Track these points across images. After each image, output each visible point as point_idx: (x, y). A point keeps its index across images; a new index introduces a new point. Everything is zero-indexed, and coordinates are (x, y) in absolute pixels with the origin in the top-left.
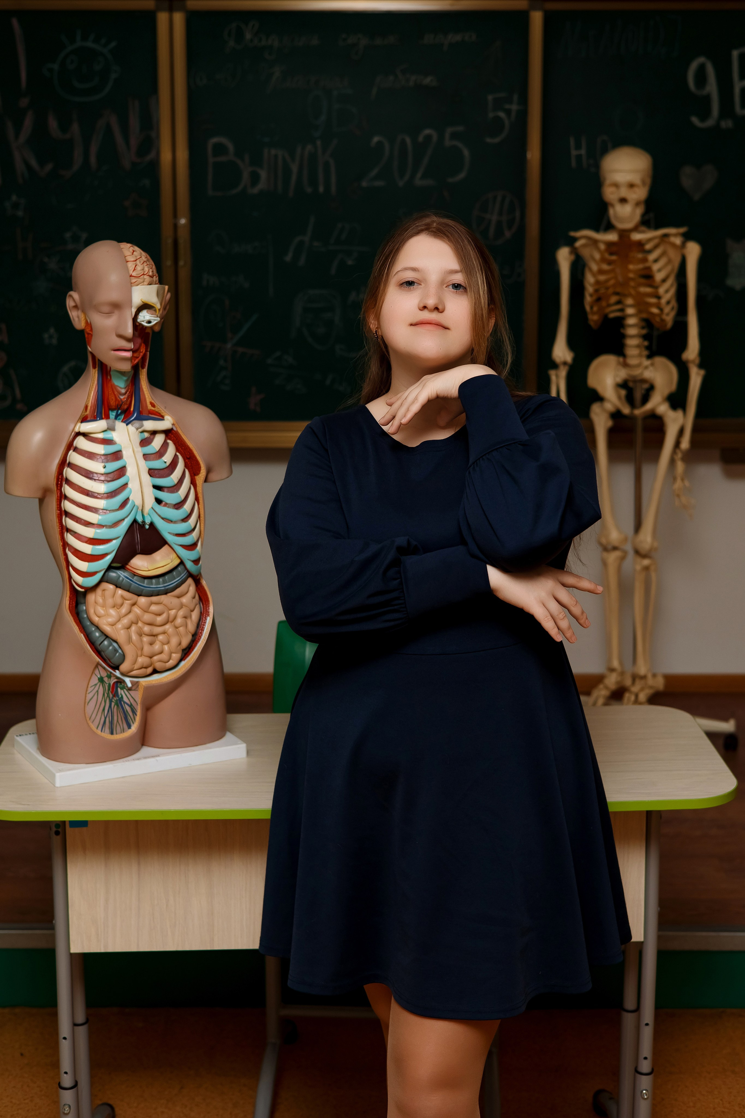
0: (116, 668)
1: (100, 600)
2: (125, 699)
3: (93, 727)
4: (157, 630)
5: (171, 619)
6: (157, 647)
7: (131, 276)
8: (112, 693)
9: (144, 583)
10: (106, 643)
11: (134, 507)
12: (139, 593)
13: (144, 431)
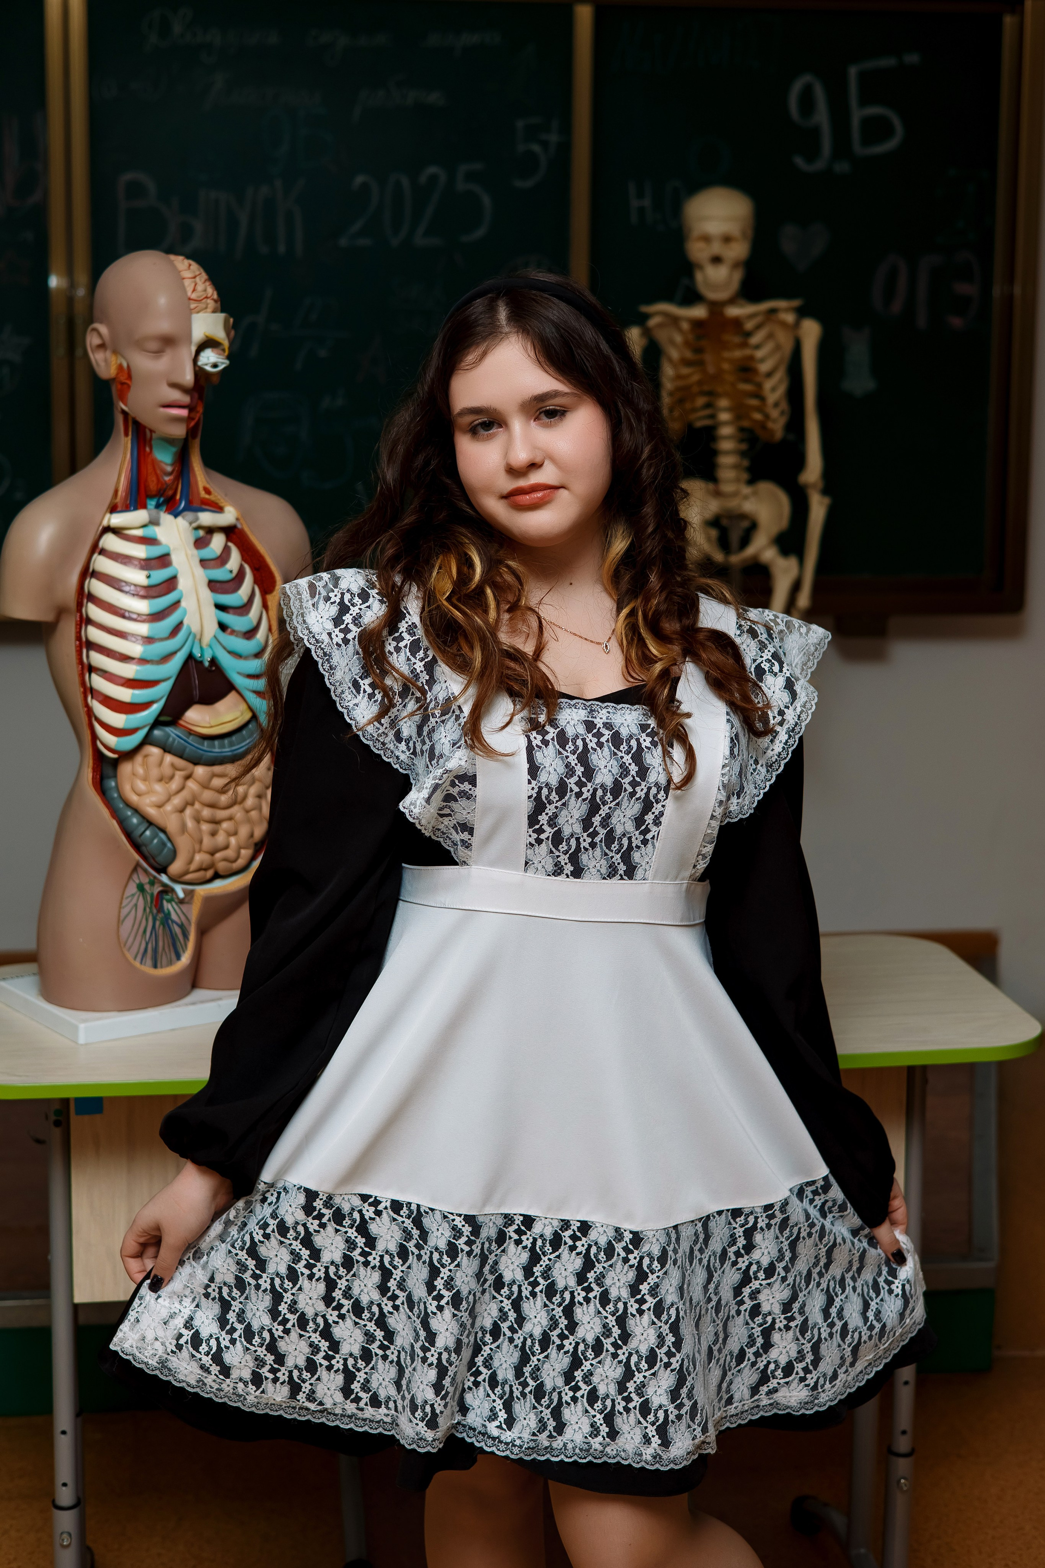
0: (163, 870)
1: (140, 771)
2: (174, 916)
3: (130, 957)
4: (221, 814)
5: (239, 799)
6: (221, 838)
7: (190, 299)
8: (156, 906)
9: (203, 745)
10: (148, 833)
11: (189, 635)
12: (196, 760)
13: (198, 528)
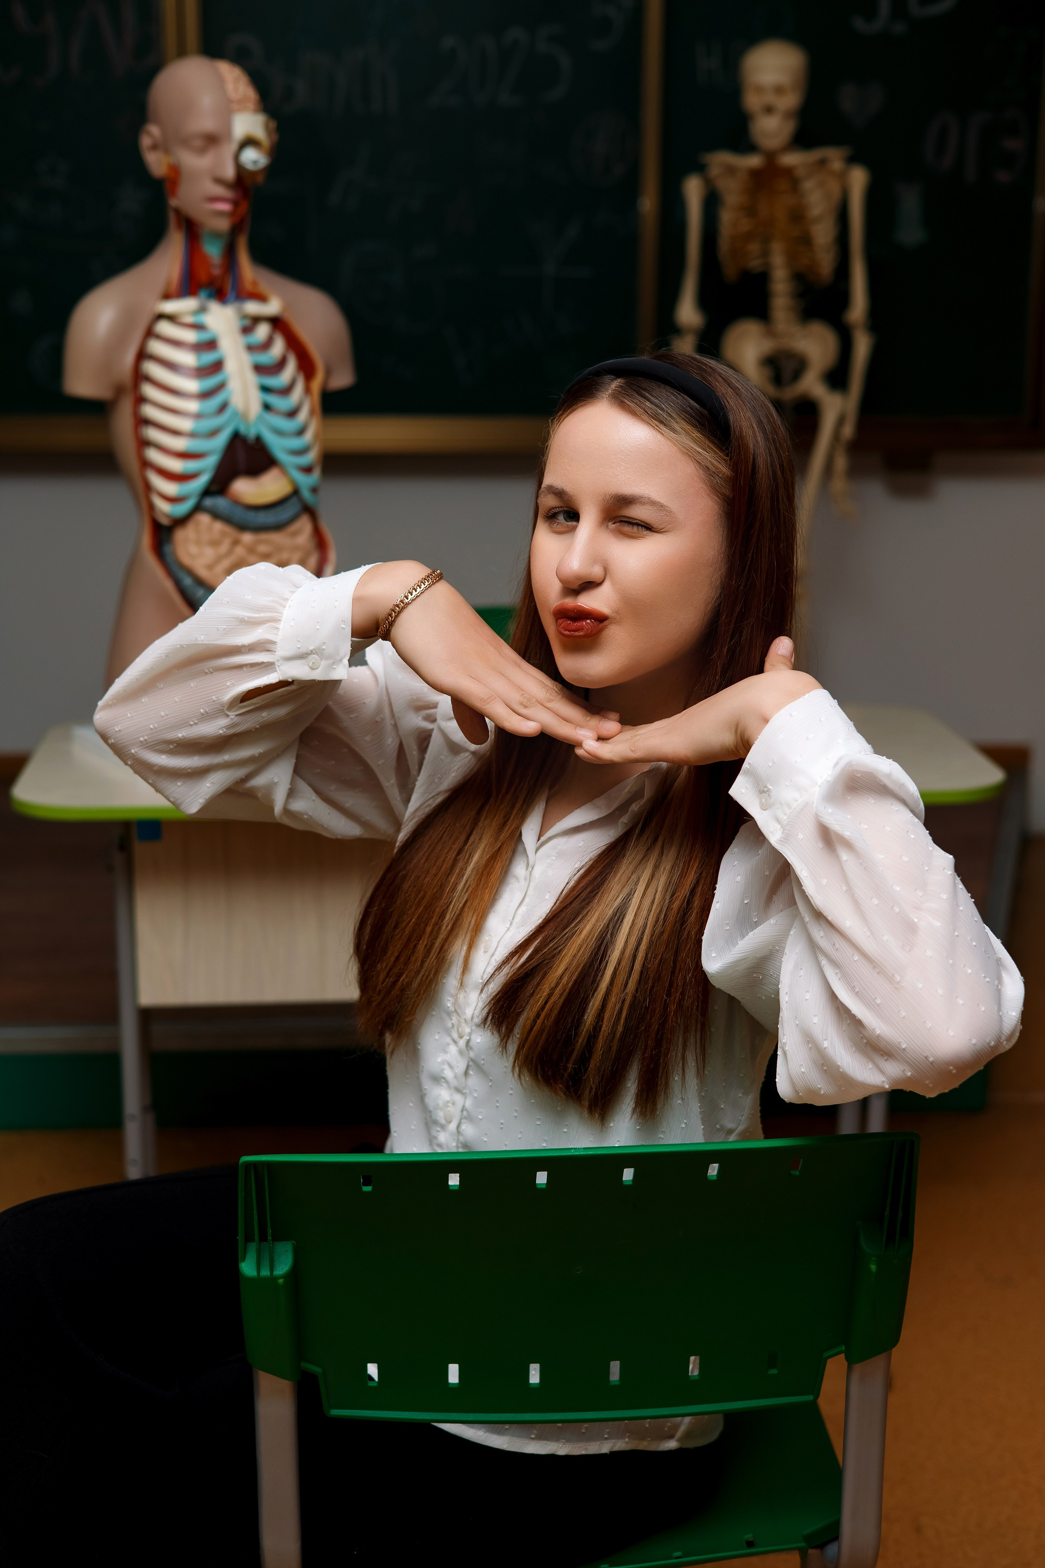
1: (193, 536)
7: (231, 100)
9: (248, 513)
10: (200, 592)
11: (236, 414)
12: (242, 527)
13: (245, 317)
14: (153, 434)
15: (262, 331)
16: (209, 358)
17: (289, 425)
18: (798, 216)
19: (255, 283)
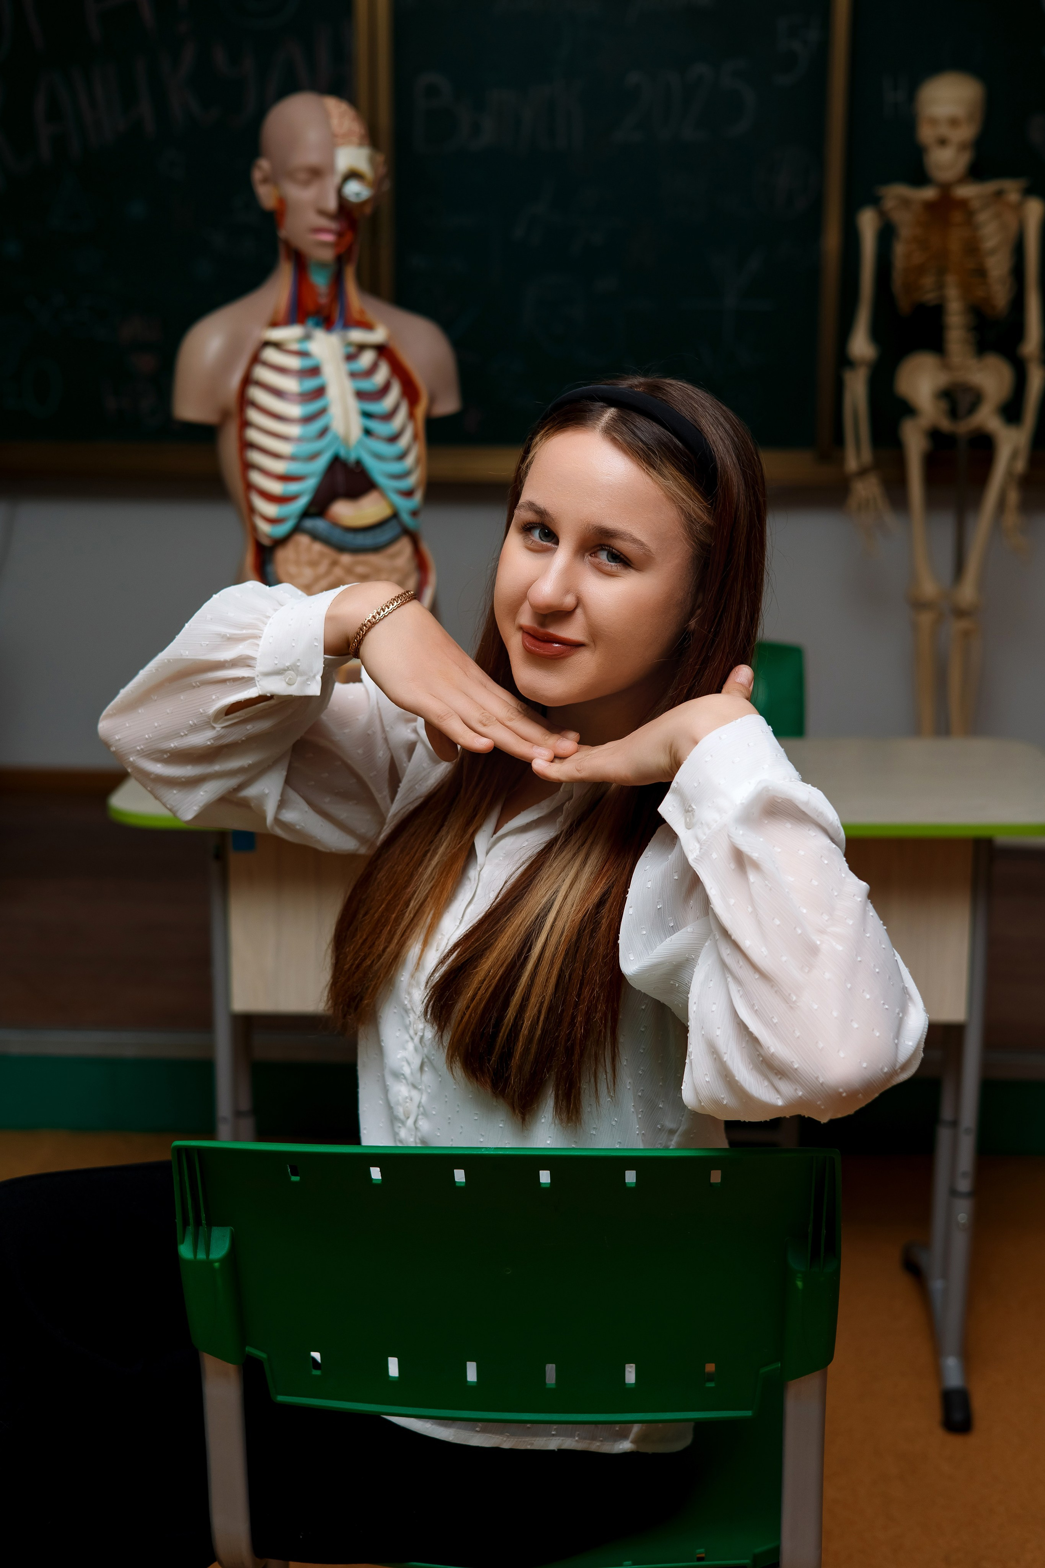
1: (292, 556)
7: (336, 134)
9: (347, 535)
11: (336, 438)
12: (341, 549)
13: (349, 344)
14: (256, 457)
15: (367, 358)
16: (311, 384)
17: (389, 450)
18: (973, 248)
19: (362, 312)
